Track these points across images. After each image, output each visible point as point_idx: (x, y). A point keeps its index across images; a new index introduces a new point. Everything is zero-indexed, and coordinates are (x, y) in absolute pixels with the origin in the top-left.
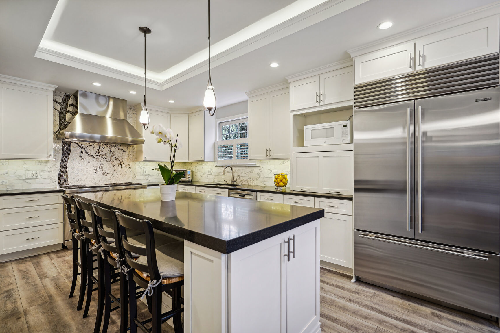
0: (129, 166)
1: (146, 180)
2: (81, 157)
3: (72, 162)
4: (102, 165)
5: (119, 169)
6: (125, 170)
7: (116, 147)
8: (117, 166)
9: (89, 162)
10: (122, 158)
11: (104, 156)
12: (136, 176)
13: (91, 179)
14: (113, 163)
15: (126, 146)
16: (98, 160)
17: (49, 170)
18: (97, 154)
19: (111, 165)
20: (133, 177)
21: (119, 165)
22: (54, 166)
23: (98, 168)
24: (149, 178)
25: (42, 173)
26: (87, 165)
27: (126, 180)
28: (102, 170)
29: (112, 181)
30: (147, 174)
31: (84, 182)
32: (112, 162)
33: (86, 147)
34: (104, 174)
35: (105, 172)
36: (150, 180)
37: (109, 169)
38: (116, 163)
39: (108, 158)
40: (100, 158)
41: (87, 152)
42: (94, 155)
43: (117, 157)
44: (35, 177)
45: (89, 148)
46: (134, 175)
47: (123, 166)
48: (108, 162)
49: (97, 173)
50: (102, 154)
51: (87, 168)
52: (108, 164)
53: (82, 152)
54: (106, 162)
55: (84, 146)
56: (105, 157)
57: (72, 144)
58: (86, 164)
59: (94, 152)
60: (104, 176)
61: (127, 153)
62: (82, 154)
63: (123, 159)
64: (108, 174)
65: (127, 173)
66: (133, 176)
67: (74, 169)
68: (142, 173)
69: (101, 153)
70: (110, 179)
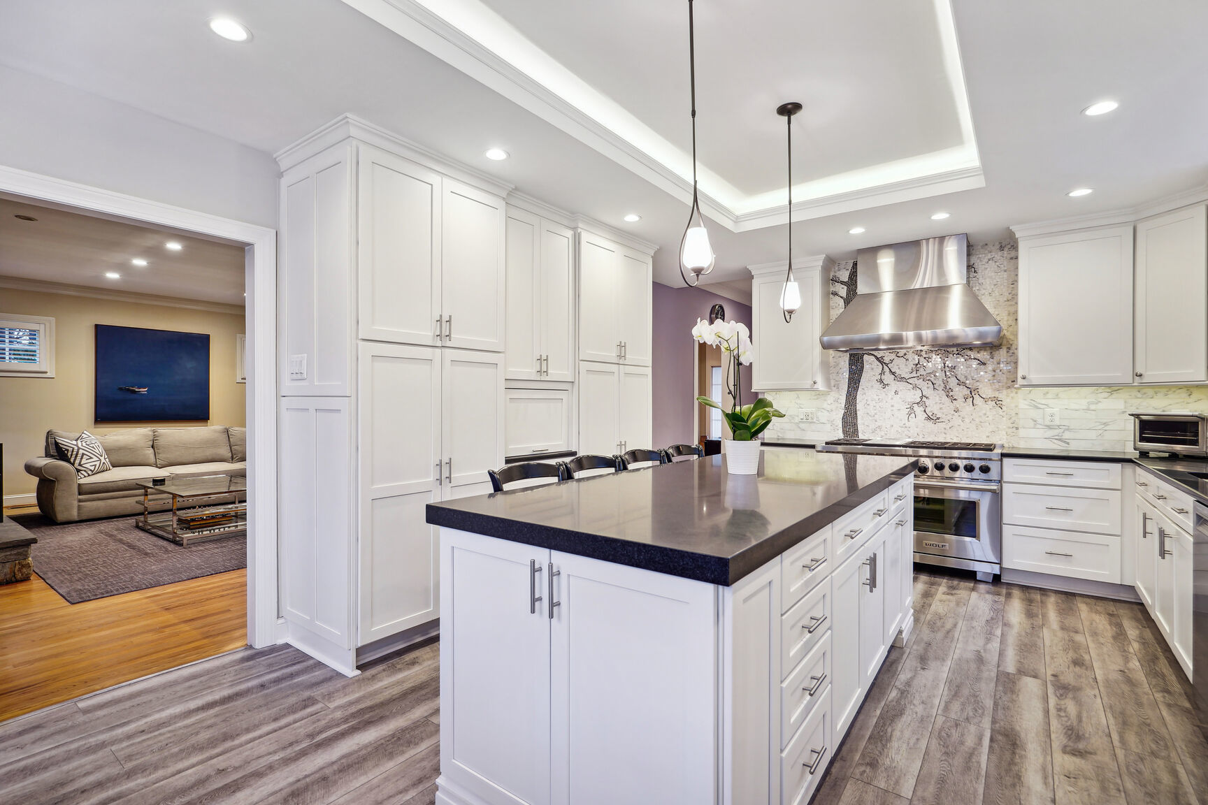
0: (998, 402)
1: (1056, 441)
2: (881, 381)
3: (865, 394)
4: (924, 399)
5: (967, 408)
6: (984, 412)
7: (958, 354)
8: (961, 400)
9: (896, 392)
10: (974, 381)
11: (928, 378)
12: (1017, 428)
13: (900, 430)
14: (951, 394)
15: (988, 348)
16: (915, 387)
17: (829, 408)
18: (914, 374)
19: (948, 400)
20: (1010, 431)
21: (966, 399)
22: (836, 400)
23: (915, 406)
24: (1067, 435)
25: (819, 414)
26: (892, 399)
27: (988, 437)
28: (925, 411)
29: (948, 435)
30: (1057, 422)
31: (886, 434)
32: (948, 391)
33: (892, 361)
34: (929, 418)
35: (930, 414)
36: (1068, 444)
37: (941, 409)
38: (959, 392)
39: (939, 382)
40: (920, 383)
41: (893, 371)
42: (907, 376)
43: (962, 379)
44: (810, 420)
45: (897, 361)
46: (1011, 426)
47: (978, 400)
48: (938, 392)
49: (913, 415)
50: (924, 373)
51: (892, 406)
52: (938, 396)
53: (883, 373)
54: (932, 392)
55: (886, 360)
56: (932, 379)
57: (866, 357)
58: (890, 397)
59: (907, 370)
60: (930, 424)
61: (990, 367)
62: (883, 377)
63: (978, 384)
64: (938, 418)
65: (991, 418)
66: (1009, 428)
67: (868, 407)
68: (1040, 421)
69: (922, 372)
70: (943, 431)
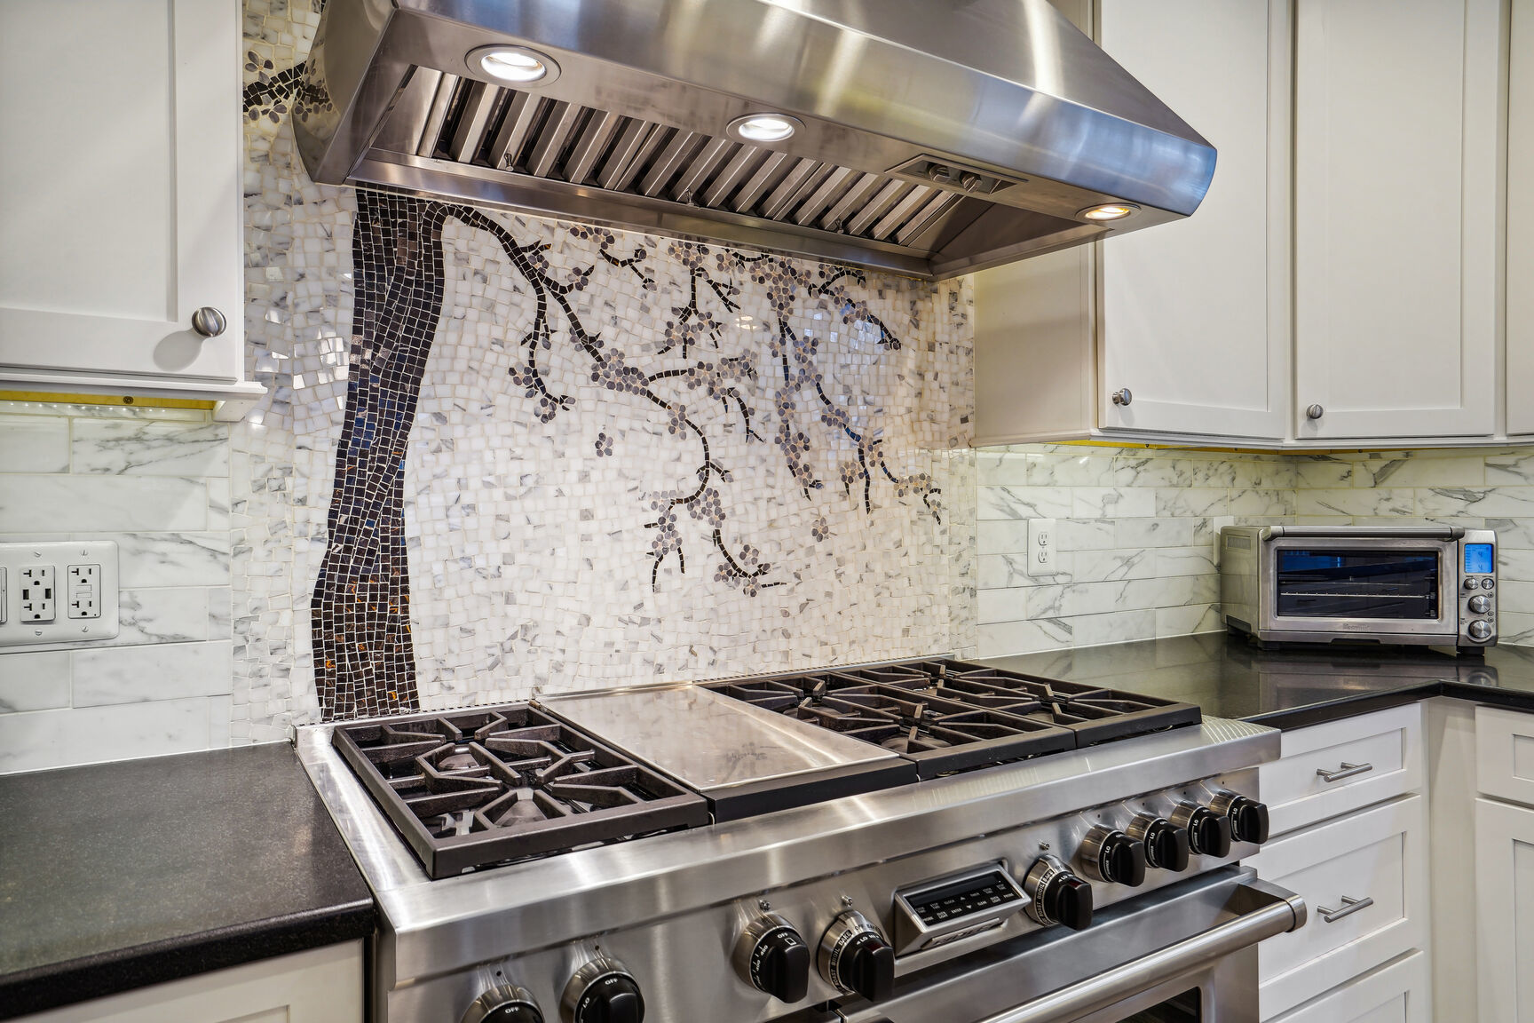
0: (927, 488)
1: (1048, 626)
2: (533, 379)
3: (450, 444)
4: (715, 481)
5: (850, 525)
6: (896, 535)
7: (824, 289)
8: (834, 486)
9: (602, 444)
10: (871, 410)
11: (728, 383)
12: (973, 592)
13: (618, 635)
14: (805, 458)
15: (904, 283)
16: (680, 422)
17: (220, 530)
18: (674, 360)
19: (789, 485)
20: (956, 601)
21: (848, 481)
22: (273, 483)
23: (681, 511)
24: (1068, 606)
25: (144, 576)
26: (584, 477)
27: (906, 631)
28: (717, 537)
29: (794, 643)
30: (1051, 566)
31: (558, 668)
32: (793, 442)
33: (583, 276)
34: (731, 571)
35: (734, 551)
36: (1069, 630)
37: (771, 524)
38: (832, 454)
39: (764, 405)
40: (696, 400)
41: (590, 330)
42: (648, 363)
43: (839, 400)
44: (66, 625)
45: (605, 279)
46: (960, 582)
47: (882, 489)
48: (764, 450)
49: (671, 560)
50: (713, 358)
51: (587, 515)
52: (761, 470)
53: (537, 336)
54: (744, 448)
55: (559, 266)
56: (741, 388)
57: (452, 229)
58: (577, 465)
59: (648, 335)
60: (734, 594)
61: (910, 358)
62: (541, 356)
63: (880, 422)
64: (763, 569)
65: (913, 559)
66: (955, 591)
67: (471, 522)
68: (1020, 560)
69: (703, 350)
70: (780, 622)
